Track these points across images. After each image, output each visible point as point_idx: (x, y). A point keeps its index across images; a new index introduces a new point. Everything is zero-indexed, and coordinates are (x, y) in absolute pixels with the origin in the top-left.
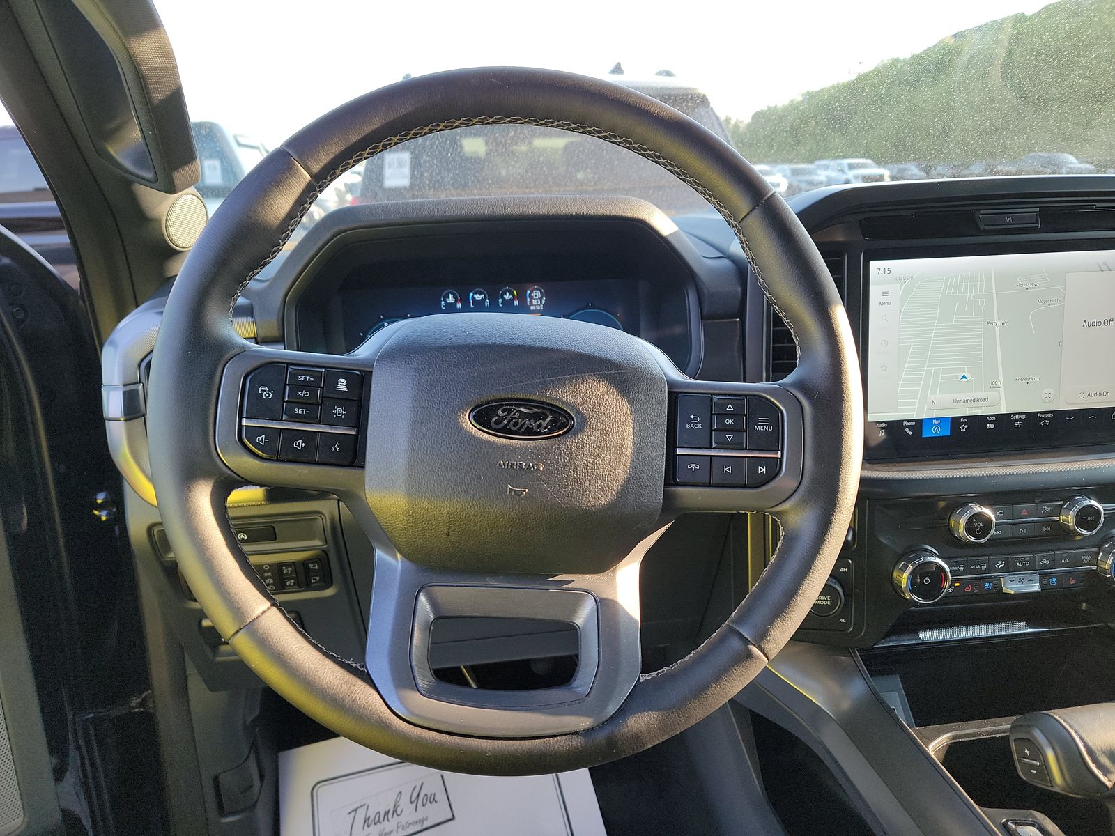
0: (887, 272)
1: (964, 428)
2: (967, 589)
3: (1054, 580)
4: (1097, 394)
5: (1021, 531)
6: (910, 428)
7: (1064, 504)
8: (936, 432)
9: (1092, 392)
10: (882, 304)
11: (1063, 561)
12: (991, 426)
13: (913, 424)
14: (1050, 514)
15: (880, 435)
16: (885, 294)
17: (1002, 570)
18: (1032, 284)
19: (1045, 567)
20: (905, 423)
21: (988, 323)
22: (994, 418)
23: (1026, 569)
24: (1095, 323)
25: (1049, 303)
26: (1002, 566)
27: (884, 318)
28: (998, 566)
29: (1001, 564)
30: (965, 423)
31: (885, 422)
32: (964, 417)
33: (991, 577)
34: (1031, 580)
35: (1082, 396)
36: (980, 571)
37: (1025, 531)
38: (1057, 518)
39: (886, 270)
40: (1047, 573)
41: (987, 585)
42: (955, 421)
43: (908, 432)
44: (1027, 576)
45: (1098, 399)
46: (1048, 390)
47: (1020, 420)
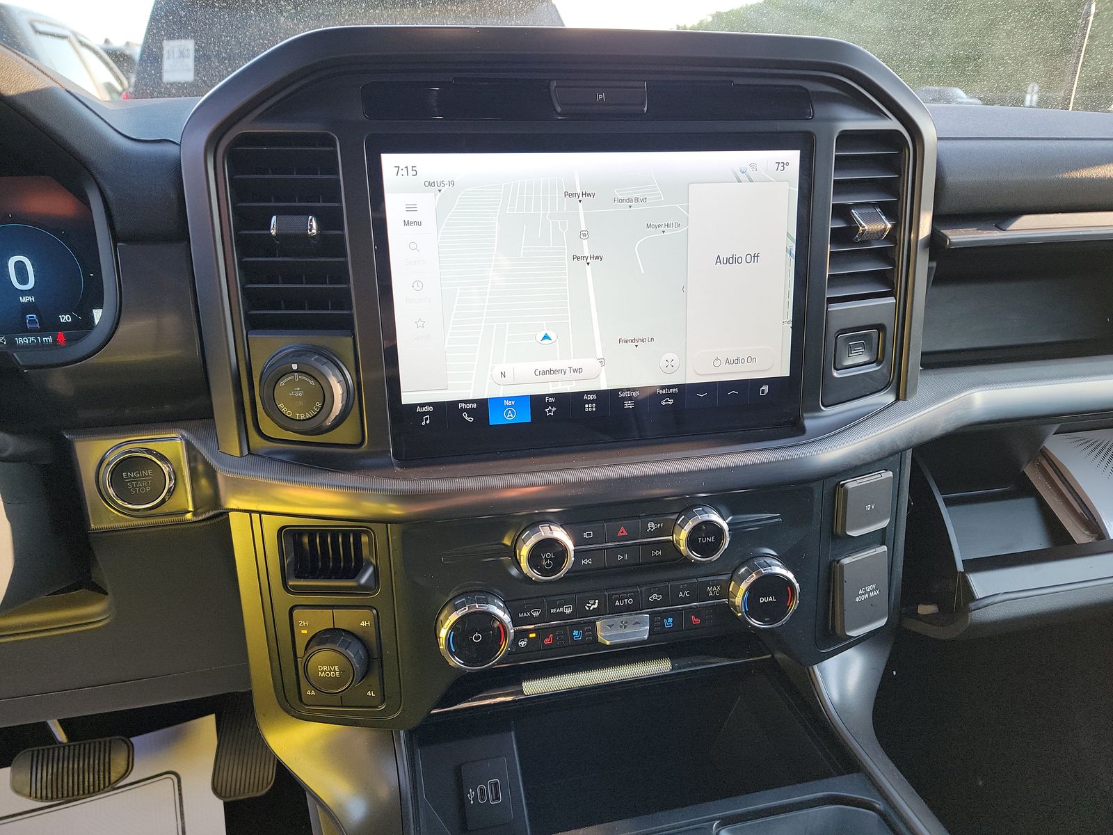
0: (411, 173)
1: (551, 411)
2: (547, 641)
3: (670, 620)
4: (738, 361)
5: (620, 557)
6: (470, 412)
7: (678, 519)
8: (510, 417)
9: (731, 358)
10: (407, 223)
11: (681, 595)
12: (590, 408)
13: (474, 406)
14: (658, 533)
15: (423, 424)
16: (411, 208)
17: (595, 612)
18: (637, 200)
19: (656, 604)
20: (460, 405)
21: (575, 257)
22: (594, 397)
23: (627, 609)
24: (733, 260)
25: (663, 229)
26: (596, 606)
27: (413, 246)
28: (589, 607)
29: (594, 604)
30: (552, 404)
31: (430, 404)
32: (551, 396)
33: (579, 623)
34: (637, 623)
35: (717, 363)
36: (562, 616)
37: (626, 556)
38: (670, 538)
39: (410, 169)
40: (659, 612)
41: (575, 633)
42: (537, 402)
43: (468, 419)
44: (633, 617)
45: (739, 367)
46: (669, 356)
47: (630, 398)
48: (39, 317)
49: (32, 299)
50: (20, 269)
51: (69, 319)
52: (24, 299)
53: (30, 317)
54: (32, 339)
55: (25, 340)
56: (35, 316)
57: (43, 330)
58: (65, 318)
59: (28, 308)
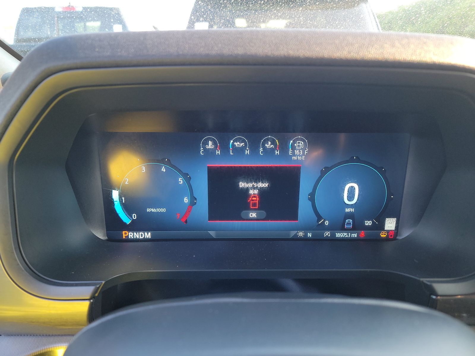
48: (353, 222)
49: (352, 210)
50: (351, 191)
51: (370, 224)
52: (348, 210)
53: (348, 221)
54: (345, 234)
55: (341, 235)
56: (351, 220)
57: (354, 229)
58: (368, 223)
59: (349, 216)
